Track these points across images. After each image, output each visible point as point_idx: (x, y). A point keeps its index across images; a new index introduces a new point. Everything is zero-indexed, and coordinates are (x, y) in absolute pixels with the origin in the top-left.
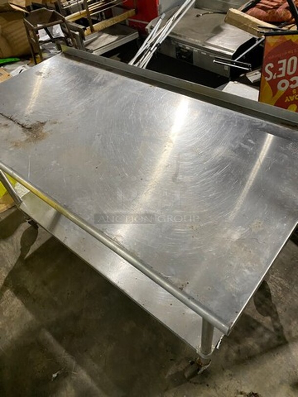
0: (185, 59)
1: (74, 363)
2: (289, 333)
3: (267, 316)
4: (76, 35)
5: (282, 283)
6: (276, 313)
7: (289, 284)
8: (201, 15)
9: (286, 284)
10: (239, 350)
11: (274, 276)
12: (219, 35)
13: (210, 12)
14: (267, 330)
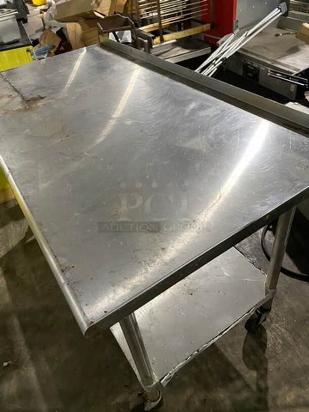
0: (250, 77)
1: (28, 357)
2: (274, 399)
3: (252, 369)
4: (145, 43)
5: (285, 335)
6: (266, 369)
7: (294, 340)
8: (281, 34)
9: (290, 339)
10: (205, 400)
11: (277, 325)
12: (293, 55)
13: (291, 33)
14: (247, 386)
